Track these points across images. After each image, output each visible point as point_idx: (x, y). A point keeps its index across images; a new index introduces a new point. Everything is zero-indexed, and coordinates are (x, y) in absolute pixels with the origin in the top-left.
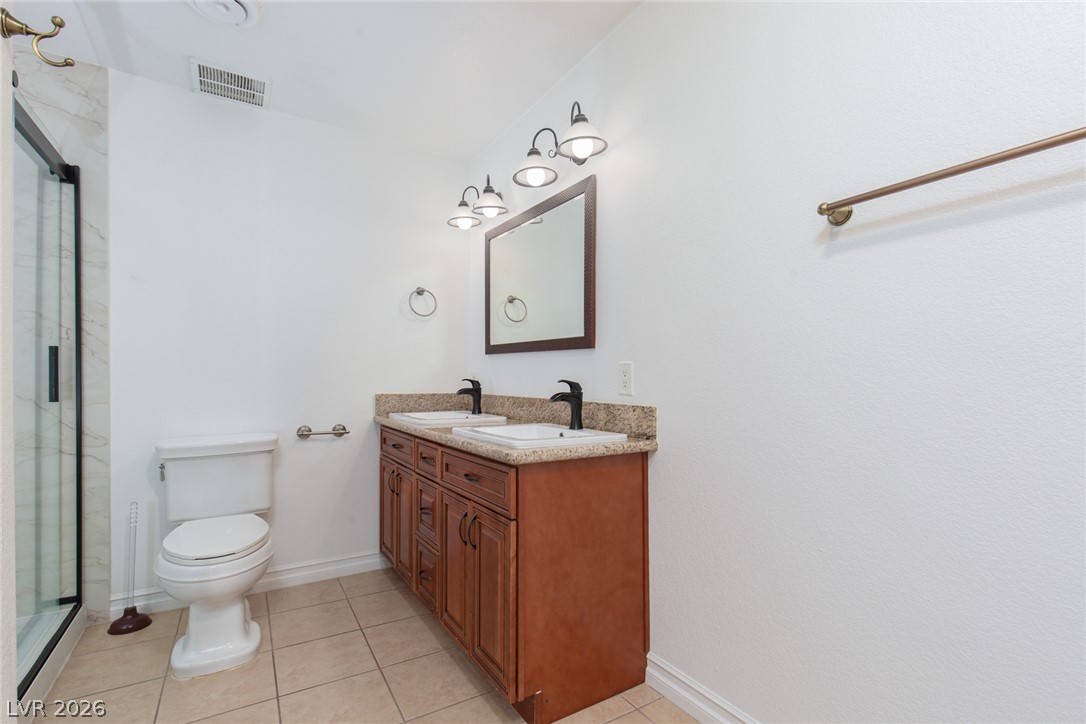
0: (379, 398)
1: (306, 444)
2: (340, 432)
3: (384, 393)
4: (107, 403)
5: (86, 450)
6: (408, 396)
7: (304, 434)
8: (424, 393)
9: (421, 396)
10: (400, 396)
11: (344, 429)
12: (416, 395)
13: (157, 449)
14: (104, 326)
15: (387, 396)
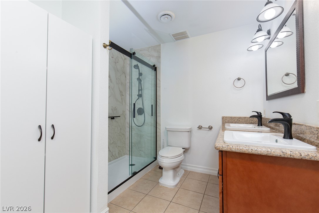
0: (223, 118)
1: (200, 131)
2: (210, 128)
3: (225, 116)
4: (160, 117)
5: (157, 127)
6: (234, 117)
7: (200, 128)
8: (241, 116)
9: (240, 118)
10: (231, 117)
11: (212, 127)
12: (238, 117)
13: (166, 128)
14: (160, 100)
15: (226, 117)
